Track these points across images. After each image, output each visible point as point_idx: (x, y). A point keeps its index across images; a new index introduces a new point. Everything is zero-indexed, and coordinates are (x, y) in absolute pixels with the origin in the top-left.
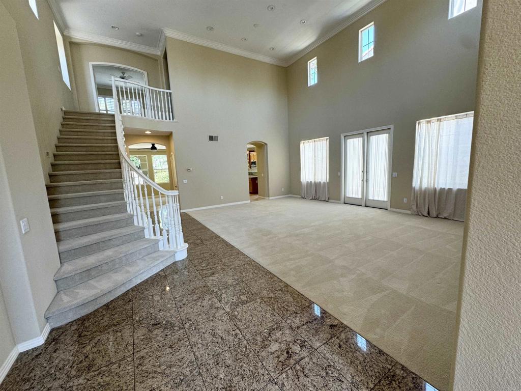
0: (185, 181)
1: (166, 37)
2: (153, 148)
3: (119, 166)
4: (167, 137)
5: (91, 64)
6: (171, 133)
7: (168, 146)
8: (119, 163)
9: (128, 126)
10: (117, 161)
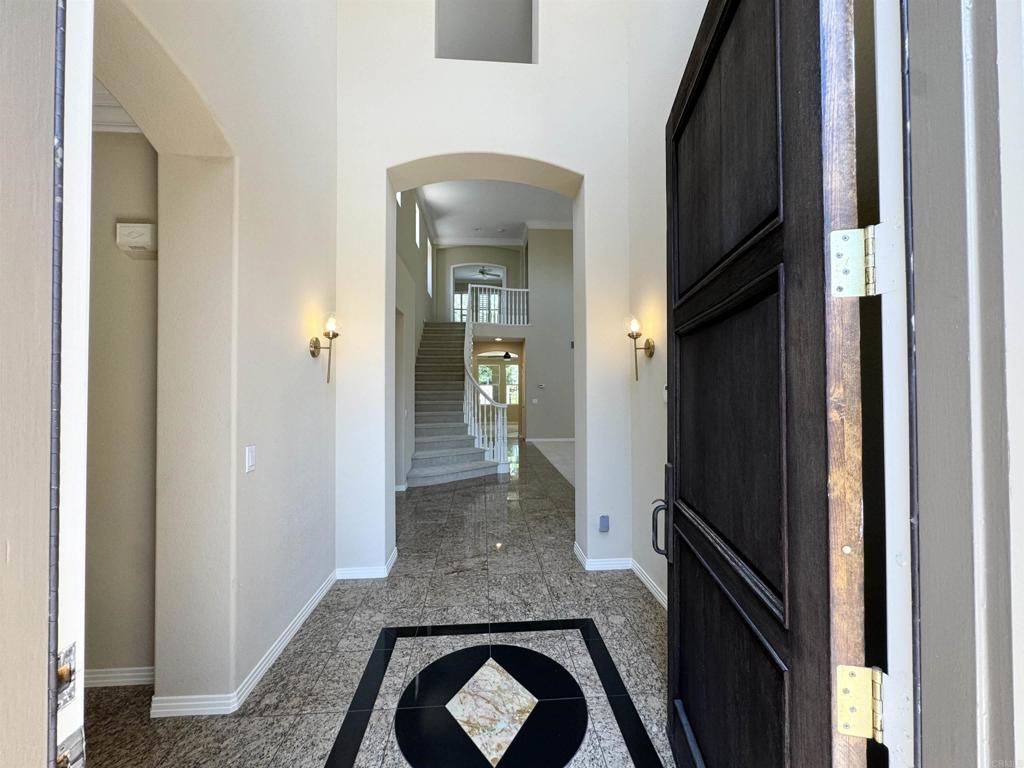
0: (535, 401)
1: (528, 230)
2: (507, 356)
3: (462, 378)
4: (519, 344)
5: (452, 267)
6: (524, 339)
7: (521, 355)
8: (464, 375)
9: (478, 334)
10: (461, 373)
